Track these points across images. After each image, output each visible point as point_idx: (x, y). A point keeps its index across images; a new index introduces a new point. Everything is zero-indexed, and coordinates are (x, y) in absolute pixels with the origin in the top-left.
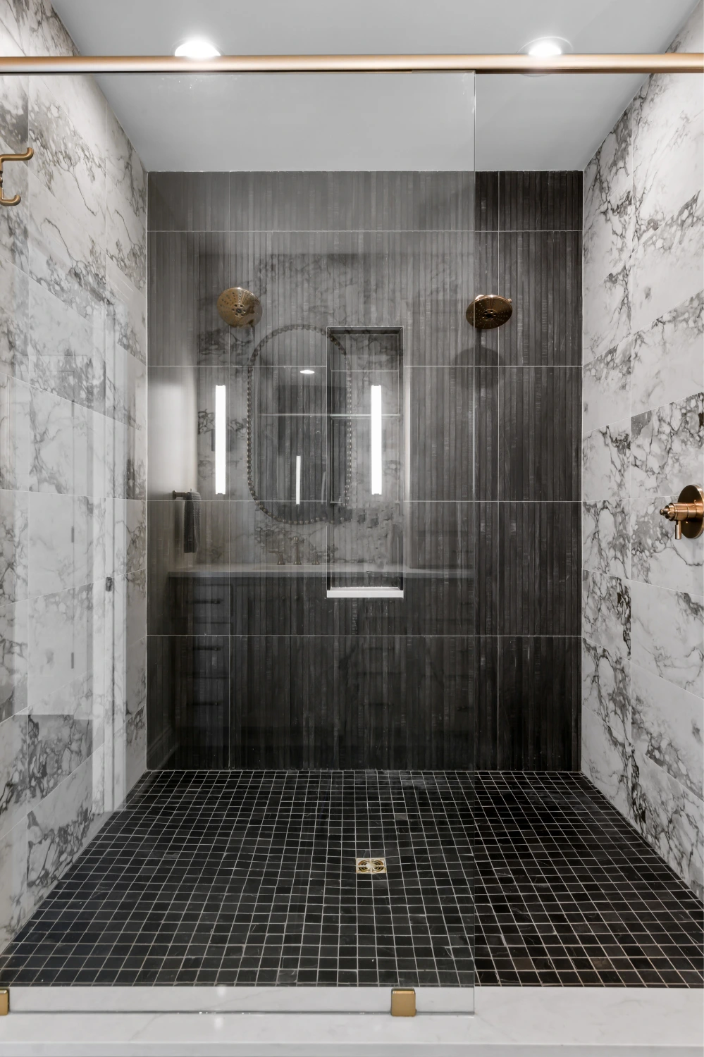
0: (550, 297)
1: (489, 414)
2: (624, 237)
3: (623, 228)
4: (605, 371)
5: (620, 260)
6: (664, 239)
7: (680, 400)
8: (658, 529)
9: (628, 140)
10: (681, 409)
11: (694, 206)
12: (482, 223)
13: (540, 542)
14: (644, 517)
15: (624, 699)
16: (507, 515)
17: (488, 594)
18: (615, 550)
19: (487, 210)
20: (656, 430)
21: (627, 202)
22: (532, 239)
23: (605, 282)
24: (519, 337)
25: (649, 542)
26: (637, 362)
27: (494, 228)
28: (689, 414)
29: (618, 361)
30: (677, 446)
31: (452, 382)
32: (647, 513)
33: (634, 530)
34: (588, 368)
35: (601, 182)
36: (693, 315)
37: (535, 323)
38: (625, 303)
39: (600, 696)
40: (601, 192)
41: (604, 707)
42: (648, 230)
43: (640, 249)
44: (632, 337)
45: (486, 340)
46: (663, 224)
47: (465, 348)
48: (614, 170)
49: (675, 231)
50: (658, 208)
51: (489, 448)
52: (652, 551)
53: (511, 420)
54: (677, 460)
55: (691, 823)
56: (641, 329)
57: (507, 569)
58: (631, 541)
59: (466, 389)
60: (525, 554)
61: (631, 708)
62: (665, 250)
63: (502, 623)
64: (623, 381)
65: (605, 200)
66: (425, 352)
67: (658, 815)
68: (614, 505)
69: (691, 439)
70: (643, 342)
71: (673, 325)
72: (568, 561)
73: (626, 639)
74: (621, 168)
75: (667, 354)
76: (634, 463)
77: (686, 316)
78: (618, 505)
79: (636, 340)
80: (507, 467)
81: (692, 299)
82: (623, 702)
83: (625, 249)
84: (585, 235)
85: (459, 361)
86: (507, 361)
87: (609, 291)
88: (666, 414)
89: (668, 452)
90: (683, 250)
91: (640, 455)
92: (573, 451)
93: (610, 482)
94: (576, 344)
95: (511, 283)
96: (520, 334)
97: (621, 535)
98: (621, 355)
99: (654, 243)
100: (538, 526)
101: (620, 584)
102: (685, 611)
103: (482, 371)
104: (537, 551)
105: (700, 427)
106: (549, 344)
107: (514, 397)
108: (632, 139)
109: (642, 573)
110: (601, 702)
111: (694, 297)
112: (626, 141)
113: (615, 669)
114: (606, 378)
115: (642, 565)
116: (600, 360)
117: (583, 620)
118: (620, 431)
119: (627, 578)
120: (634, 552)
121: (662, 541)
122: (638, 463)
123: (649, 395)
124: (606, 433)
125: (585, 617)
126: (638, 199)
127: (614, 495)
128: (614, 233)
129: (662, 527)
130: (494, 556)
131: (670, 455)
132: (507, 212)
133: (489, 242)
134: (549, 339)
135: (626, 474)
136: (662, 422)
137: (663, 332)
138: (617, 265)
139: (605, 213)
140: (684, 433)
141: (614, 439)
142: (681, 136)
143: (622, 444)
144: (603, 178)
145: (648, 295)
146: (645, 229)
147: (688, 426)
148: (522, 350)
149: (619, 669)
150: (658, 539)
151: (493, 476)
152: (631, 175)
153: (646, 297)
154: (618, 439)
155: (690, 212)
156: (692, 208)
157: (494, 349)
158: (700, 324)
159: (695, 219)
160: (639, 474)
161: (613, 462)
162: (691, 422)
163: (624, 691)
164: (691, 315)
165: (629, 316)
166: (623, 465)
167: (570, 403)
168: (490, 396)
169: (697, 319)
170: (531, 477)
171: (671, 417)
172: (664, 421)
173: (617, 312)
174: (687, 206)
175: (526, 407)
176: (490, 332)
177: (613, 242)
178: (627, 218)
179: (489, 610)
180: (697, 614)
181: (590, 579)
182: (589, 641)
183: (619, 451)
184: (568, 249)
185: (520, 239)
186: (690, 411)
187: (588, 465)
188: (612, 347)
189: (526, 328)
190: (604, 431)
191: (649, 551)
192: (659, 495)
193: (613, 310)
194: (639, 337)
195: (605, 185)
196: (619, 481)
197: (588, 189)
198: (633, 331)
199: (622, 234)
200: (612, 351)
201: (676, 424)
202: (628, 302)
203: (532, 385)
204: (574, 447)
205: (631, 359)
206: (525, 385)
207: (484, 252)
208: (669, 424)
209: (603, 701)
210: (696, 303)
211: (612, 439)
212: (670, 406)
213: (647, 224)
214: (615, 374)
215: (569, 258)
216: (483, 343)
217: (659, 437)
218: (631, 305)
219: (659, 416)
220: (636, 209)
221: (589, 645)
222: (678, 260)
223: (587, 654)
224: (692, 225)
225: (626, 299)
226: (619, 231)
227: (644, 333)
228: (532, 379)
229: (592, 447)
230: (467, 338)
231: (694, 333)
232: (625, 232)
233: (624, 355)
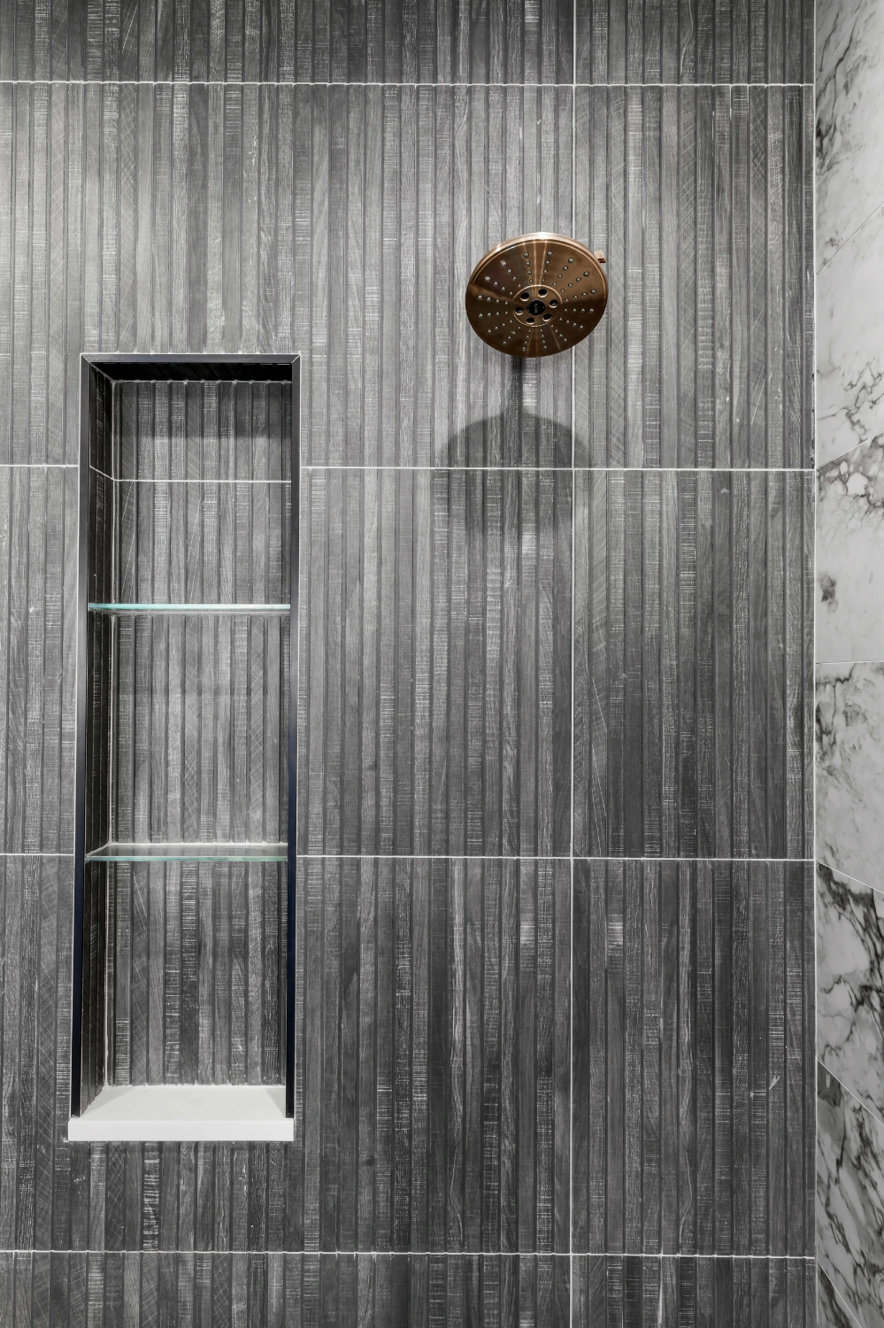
0: (721, 270)
1: (545, 604)
12: (527, 65)
13: (693, 976)
16: (596, 898)
17: (542, 1130)
19: (540, 24)
22: (669, 107)
24: (631, 386)
27: (561, 74)
31: (440, 514)
37: (678, 347)
45: (538, 391)
47: (477, 416)
51: (546, 704)
53: (607, 624)
57: (596, 1054)
59: (479, 536)
60: (647, 1014)
63: (583, 1215)
66: (362, 428)
72: (776, 1033)
80: (599, 760)
85: (459, 452)
86: (599, 455)
92: (789, 713)
94: (797, 406)
95: (608, 231)
96: (634, 377)
100: (686, 930)
103: (525, 481)
104: (685, 1005)
106: (718, 407)
107: (618, 557)
130: (559, 1018)
132: (597, 31)
133: (548, 115)
134: (719, 392)
148: (639, 422)
151: (557, 787)
157: (562, 420)
167: (778, 574)
168: (547, 554)
170: (668, 789)
175: (651, 586)
176: (548, 364)
179: (543, 1176)
182: (843, 1301)
184: (773, 137)
185: (635, 107)
189: (652, 361)
203: (669, 524)
204: (791, 701)
206: (651, 522)
207: (531, 143)
215: (774, 161)
216: (529, 402)
228: (670, 508)
229: (848, 710)
230: (481, 389)
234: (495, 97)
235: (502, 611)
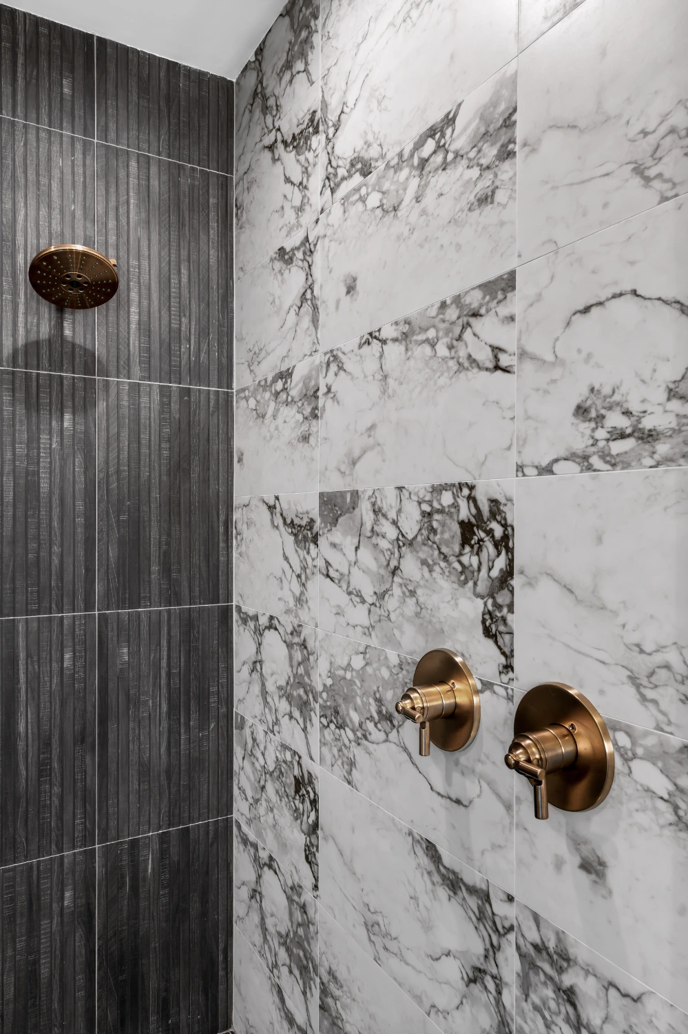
0: (184, 271)
1: (79, 460)
2: (306, 188)
3: (303, 173)
4: (272, 404)
5: (299, 225)
6: (384, 193)
7: (421, 484)
8: (371, 701)
9: (312, 24)
10: (420, 503)
11: (449, 132)
12: (65, 120)
13: (169, 674)
14: (345, 670)
15: (306, 957)
16: (112, 635)
17: (78, 777)
18: (291, 705)
19: (73, 96)
20: (368, 526)
21: (311, 130)
22: (154, 170)
23: (272, 260)
24: (132, 332)
25: (355, 717)
26: (329, 403)
27: (87, 131)
28: (436, 517)
29: (294, 393)
30: (410, 566)
31: (8, 399)
32: (349, 665)
33: (325, 685)
34: (243, 395)
35: (265, 99)
36: (447, 334)
37: (160, 312)
38: (307, 297)
39: (264, 928)
40: (265, 114)
41: (270, 949)
42: (350, 176)
43: (337, 210)
44: (319, 358)
45: (74, 328)
46: (381, 165)
47: (33, 337)
48: (287, 76)
49: (407, 179)
50: (370, 138)
51: (80, 520)
52: (359, 734)
53: (118, 472)
54: (413, 593)
56: (338, 346)
57: (112, 727)
58: (320, 701)
59: (34, 414)
60: (143, 698)
61: (318, 980)
62: (386, 212)
63: (104, 821)
64: (305, 427)
65: (271, 127)
68: (289, 629)
69: (443, 564)
70: (341, 368)
71: (402, 348)
72: (213, 699)
73: (310, 856)
74: (298, 72)
75: (389, 397)
76: (325, 573)
77: (431, 334)
78: (296, 632)
79: (328, 364)
80: (113, 553)
81: (443, 305)
82: (304, 962)
83: (307, 208)
84: (237, 184)
85: (20, 360)
86: (113, 369)
87: (279, 275)
88: (389, 501)
89: (393, 573)
90: (424, 212)
91: (339, 563)
92: (221, 522)
93: (282, 589)
94: (225, 354)
95: (118, 236)
96: (133, 326)
97: (299, 681)
98: (301, 385)
99: (363, 200)
100: (164, 649)
101: (299, 763)
102: (429, 872)
103: (65, 382)
104: (164, 690)
105: (463, 546)
106: (183, 350)
107: (125, 434)
108: (320, 21)
109: (339, 762)
110: (266, 939)
111: (448, 302)
112: (308, 26)
113: (289, 899)
114: (274, 417)
115: (340, 750)
116: (264, 385)
117: (236, 791)
118: (300, 510)
119: (311, 758)
120: (325, 721)
121: (379, 726)
122: (332, 573)
123: (354, 463)
124: (274, 507)
125: (239, 788)
126: (330, 124)
127: (288, 612)
128: (288, 180)
129: (379, 701)
130: (89, 708)
131: (397, 579)
132: (110, 111)
133: (79, 156)
134: (183, 341)
135: (309, 585)
136: (380, 516)
137: (381, 357)
138: (293, 234)
139: (271, 148)
140: (426, 548)
141: (289, 521)
143: (305, 534)
144: (268, 92)
145: (350, 289)
146: (346, 174)
147: (437, 538)
148: (137, 353)
149: (297, 903)
150: (371, 718)
151: (87, 570)
152: (319, 83)
153: (348, 292)
154: (295, 523)
155: (438, 142)
156: (443, 136)
157: (89, 346)
158: (462, 353)
159: (450, 156)
160: (336, 594)
161: (286, 558)
162: (442, 533)
163: (306, 945)
164: (441, 334)
165: (315, 321)
166: (304, 568)
167: (215, 447)
168: (81, 428)
169: (455, 343)
170: (155, 568)
171: (399, 511)
172: (385, 516)
173: (292, 312)
174: (432, 132)
175: (144, 450)
176: (80, 314)
177: (285, 196)
178: (310, 155)
179: (79, 804)
181: (247, 731)
182: (245, 828)
183: (297, 542)
184: (212, 201)
185: (133, 164)
186: (439, 512)
187: (243, 548)
188: (284, 368)
189: (145, 318)
190: (271, 503)
191: (353, 731)
192: (374, 642)
193: (286, 307)
194: (334, 359)
195: (271, 102)
196: (298, 594)
197: (241, 112)
198: (323, 348)
199: (301, 183)
200: (285, 375)
201: (411, 525)
202: (313, 298)
203: (155, 415)
204: (222, 518)
205: (320, 394)
206: (144, 413)
207: (67, 170)
208: (395, 523)
209: (268, 938)
210: (452, 313)
211: (284, 520)
212: (397, 492)
213: (348, 166)
214: (291, 415)
215: (212, 215)
216: (68, 332)
217: (374, 540)
218: (319, 303)
219: (374, 504)
220: (328, 140)
221: (245, 835)
222: (412, 231)
223: (241, 847)
224: (445, 166)
225: (309, 291)
226: (296, 178)
227: (344, 353)
228: (156, 405)
229: (249, 521)
230: (35, 321)
231: (449, 369)
232: (308, 180)
233: (306, 385)
234: (43, 135)
235: (51, 463)
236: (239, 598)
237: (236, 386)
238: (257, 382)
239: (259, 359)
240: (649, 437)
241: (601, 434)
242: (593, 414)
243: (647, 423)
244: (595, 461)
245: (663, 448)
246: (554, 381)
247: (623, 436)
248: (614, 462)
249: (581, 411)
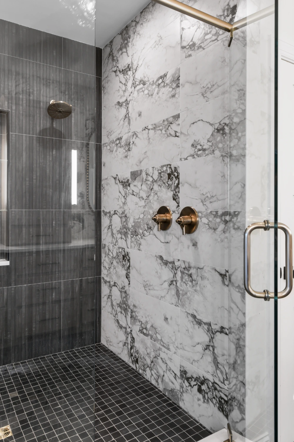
1: (57, 164)
2: (126, 85)
3: (126, 81)
4: (115, 148)
5: (124, 96)
6: (149, 91)
7: (158, 166)
8: (146, 225)
9: (128, 39)
10: (158, 171)
11: (165, 78)
12: (54, 63)
13: (83, 231)
14: (138, 219)
15: (126, 306)
16: (66, 217)
17: (57, 259)
18: (121, 235)
19: (56, 56)
20: (145, 179)
21: (128, 69)
22: (79, 77)
23: (115, 105)
24: (72, 126)
25: (141, 231)
26: (133, 146)
27: (60, 66)
28: (162, 173)
29: (123, 144)
30: (156, 187)
31: (38, 145)
32: (139, 217)
33: (132, 226)
34: (105, 145)
35: (113, 57)
36: (165, 128)
37: (80, 119)
38: (127, 116)
39: (112, 305)
40: (113, 62)
41: (114, 310)
42: (140, 84)
43: (136, 93)
44: (130, 134)
45: (56, 124)
46: (148, 83)
47: (45, 127)
48: (120, 52)
49: (155, 88)
50: (145, 75)
51: (57, 182)
52: (142, 236)
54: (156, 194)
55: (163, 362)
56: (137, 130)
57: (66, 245)
58: (131, 230)
59: (45, 150)
60: (75, 237)
61: (130, 310)
62: (149, 96)
63: (64, 274)
64: (126, 154)
65: (115, 66)
66: (22, 126)
67: (145, 360)
68: (121, 213)
69: (164, 185)
70: (137, 136)
71: (154, 131)
73: (127, 276)
74: (124, 52)
75: (150, 144)
76: (132, 194)
77: (161, 128)
78: (123, 213)
79: (133, 135)
80: (67, 192)
81: (164, 121)
82: (126, 307)
83: (127, 91)
84: (103, 80)
85: (41, 134)
86: (67, 137)
87: (118, 110)
88: (150, 171)
89: (151, 190)
90: (159, 97)
91: (136, 190)
92: (98, 185)
93: (118, 201)
94: (99, 133)
95: (69, 96)
96: (73, 124)
97: (124, 227)
98: (125, 142)
99: (143, 91)
101: (124, 251)
102: (160, 264)
103: (54, 140)
104: (81, 235)
105: (168, 179)
106: (87, 131)
108: (131, 40)
109: (136, 246)
110: (113, 308)
111: (165, 120)
112: (127, 40)
113: (121, 292)
114: (116, 151)
115: (137, 242)
116: (113, 142)
117: (102, 268)
118: (124, 177)
119: (128, 248)
120: (132, 236)
121: (148, 231)
122: (134, 194)
123: (141, 162)
124: (116, 178)
125: (104, 267)
126: (134, 69)
127: (120, 208)
128: (121, 82)
129: (148, 225)
130: (60, 239)
131: (152, 191)
132: (67, 60)
133: (58, 73)
134: (87, 128)
135: (127, 198)
136: (148, 176)
137: (148, 133)
138: (122, 98)
139: (115, 72)
140: (159, 182)
141: (121, 181)
142: (158, 45)
143: (126, 184)
144: (114, 55)
145: (140, 115)
146: (138, 84)
147: (162, 179)
148: (74, 132)
149: (123, 292)
150: (145, 230)
151: (59, 197)
152: (130, 57)
153: (139, 116)
154: (123, 181)
155: (163, 80)
156: (164, 79)
157: (60, 130)
158: (168, 133)
159: (165, 84)
160: (135, 199)
161: (120, 192)
162: (164, 177)
163: (126, 302)
164: (163, 128)
165: (129, 123)
166: (126, 194)
168: (58, 154)
169: (167, 130)
171: (153, 173)
172: (149, 175)
173: (122, 121)
174: (161, 77)
176: (58, 120)
177: (120, 87)
178: (128, 77)
179: (57, 267)
180: (167, 266)
181: (107, 248)
182: (105, 278)
183: (123, 187)
185: (73, 75)
186: (163, 172)
187: (105, 192)
188: (119, 137)
189: (76, 121)
190: (115, 177)
191: (140, 235)
192: (146, 209)
193: (120, 119)
194: (135, 134)
195: (115, 58)
196: (124, 202)
197: (105, 58)
198: (132, 131)
199: (125, 84)
200: (120, 139)
201: (156, 177)
202: (129, 117)
204: (98, 183)
205: (131, 144)
207: (55, 77)
208: (152, 177)
209: (114, 307)
210: (166, 123)
211: (119, 181)
212: (152, 168)
213: (139, 82)
214: (121, 151)
216: (54, 126)
217: (146, 182)
218: (130, 118)
219: (146, 173)
220: (133, 73)
221: (106, 280)
222: (156, 101)
223: (104, 285)
224: (164, 86)
225: (127, 115)
226: (124, 82)
227: (138, 132)
229: (107, 184)
230: (46, 122)
231: (165, 136)
232: (127, 83)
233: (126, 142)
234: (48, 67)
235: (49, 164)
236: (104, 208)
237: (103, 143)
238: (110, 141)
239: (111, 134)
240: (204, 150)
241: (196, 150)
242: (195, 146)
243: (204, 147)
244: (195, 156)
245: (207, 152)
246: (187, 139)
247: (200, 150)
248: (198, 156)
249: (193, 145)
